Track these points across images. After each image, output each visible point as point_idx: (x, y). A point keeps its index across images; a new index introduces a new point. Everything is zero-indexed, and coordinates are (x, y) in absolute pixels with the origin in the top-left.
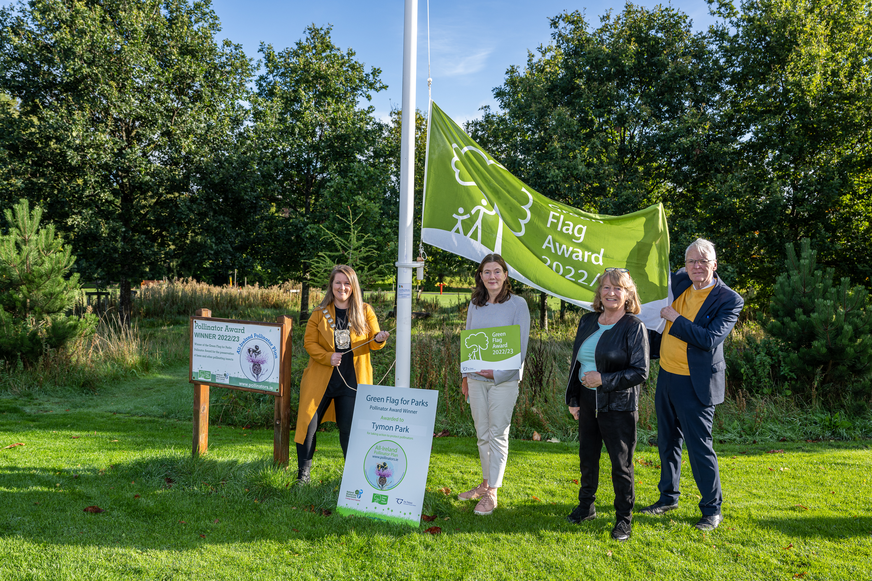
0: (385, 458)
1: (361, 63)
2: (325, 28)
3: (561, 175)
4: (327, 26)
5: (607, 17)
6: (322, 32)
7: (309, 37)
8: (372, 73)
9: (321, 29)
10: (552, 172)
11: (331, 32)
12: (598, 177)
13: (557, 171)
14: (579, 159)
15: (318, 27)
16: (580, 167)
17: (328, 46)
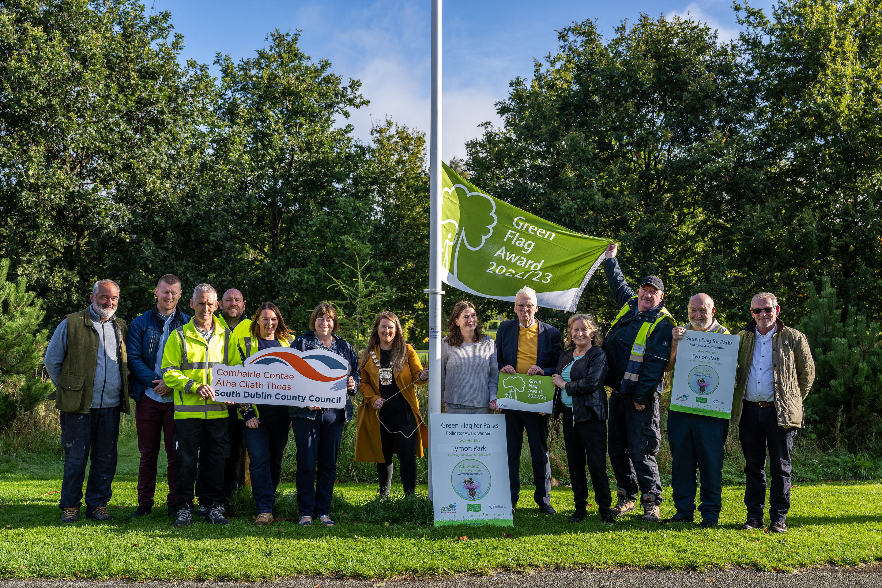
0: (469, 474)
1: (337, 75)
2: (292, 34)
3: (576, 207)
4: (295, 32)
5: (623, 28)
6: (289, 39)
7: (273, 45)
8: (350, 86)
9: (287, 35)
10: (566, 204)
11: (299, 38)
12: (618, 208)
13: (571, 203)
14: (595, 189)
15: (283, 32)
16: (597, 197)
17: (296, 55)
